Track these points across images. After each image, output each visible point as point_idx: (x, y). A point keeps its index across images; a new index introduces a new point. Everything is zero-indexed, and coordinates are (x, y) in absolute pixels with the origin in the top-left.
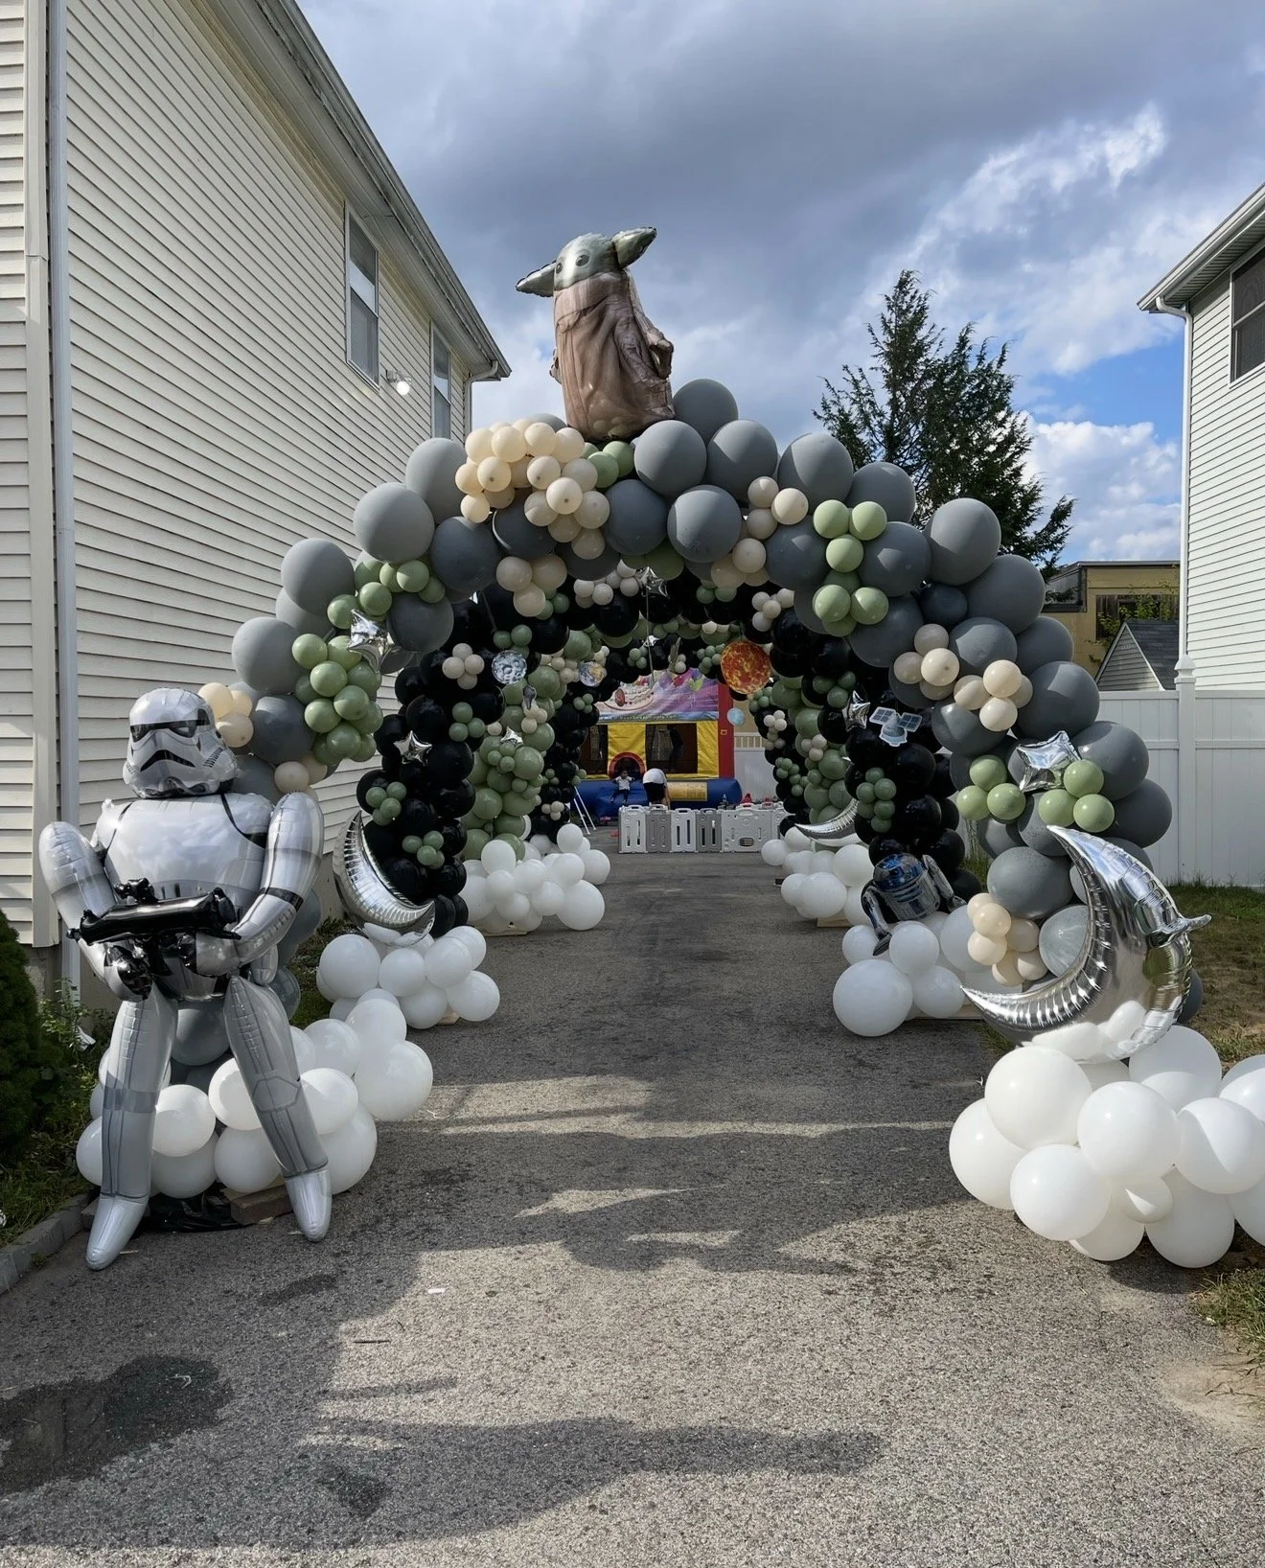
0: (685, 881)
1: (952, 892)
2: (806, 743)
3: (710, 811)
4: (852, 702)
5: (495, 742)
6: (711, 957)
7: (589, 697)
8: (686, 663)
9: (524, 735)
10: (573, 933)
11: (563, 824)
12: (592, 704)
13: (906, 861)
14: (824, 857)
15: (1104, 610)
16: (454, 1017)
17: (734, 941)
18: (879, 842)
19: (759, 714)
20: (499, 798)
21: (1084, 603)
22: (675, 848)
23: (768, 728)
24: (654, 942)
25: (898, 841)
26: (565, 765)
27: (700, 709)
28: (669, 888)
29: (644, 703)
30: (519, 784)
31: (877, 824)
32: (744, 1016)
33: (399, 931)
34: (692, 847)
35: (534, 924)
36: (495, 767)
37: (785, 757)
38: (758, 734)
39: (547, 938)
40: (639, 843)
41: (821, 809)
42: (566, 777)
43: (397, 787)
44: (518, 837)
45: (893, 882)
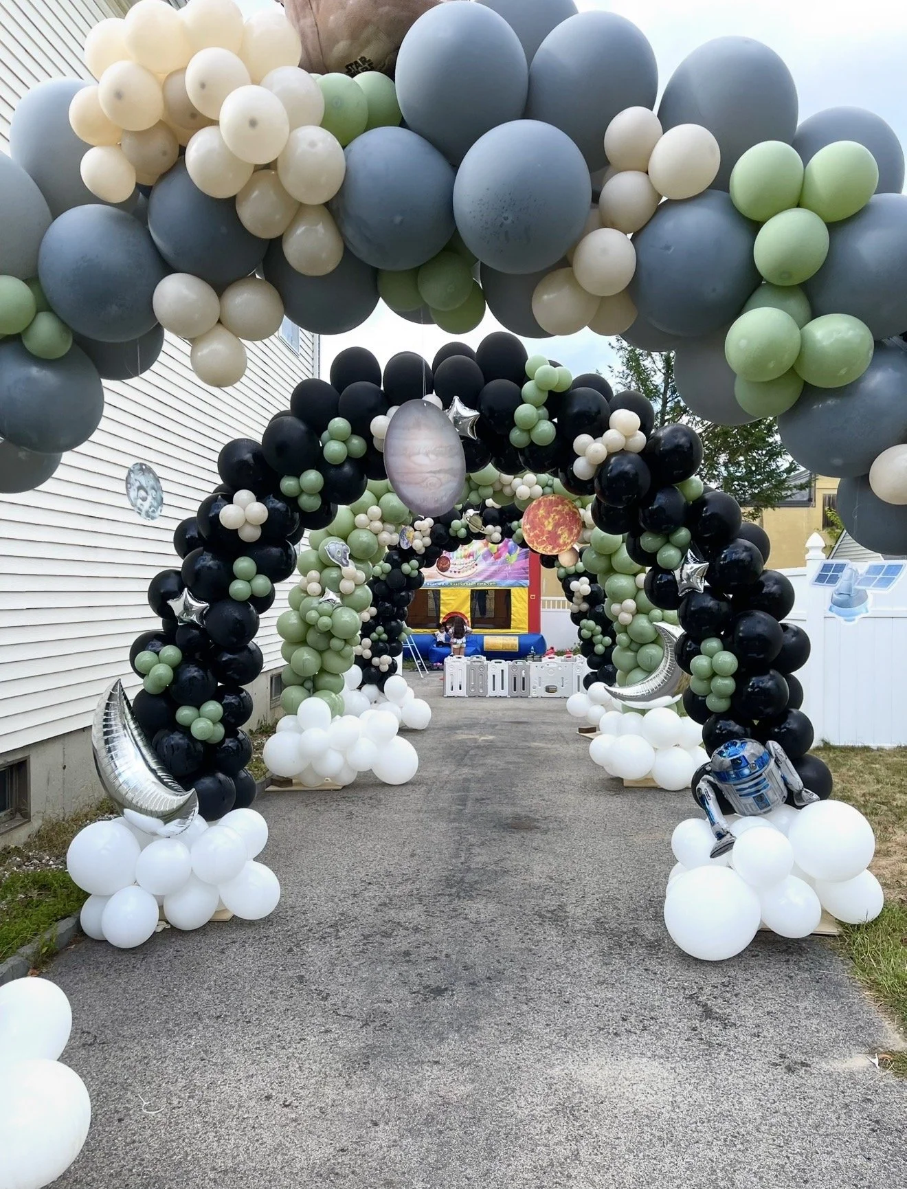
0: (497, 727)
1: (801, 784)
2: (615, 607)
3: (520, 662)
4: (686, 561)
5: (315, 602)
6: (520, 825)
7: (414, 563)
8: (501, 534)
9: (342, 596)
10: (386, 788)
11: (391, 675)
12: (418, 569)
13: (750, 749)
14: (633, 718)
15: (829, 505)
16: (227, 916)
17: (543, 803)
18: (716, 722)
19: (566, 580)
20: (318, 657)
21: (813, 500)
22: (491, 693)
23: (574, 592)
24: (463, 801)
25: (737, 723)
26: (393, 623)
27: (514, 578)
28: (484, 735)
29: (469, 572)
30: (335, 643)
31: (715, 704)
32: (557, 917)
33: (163, 820)
34: (505, 693)
35: (348, 778)
36: (314, 625)
37: (588, 619)
38: (565, 599)
39: (361, 794)
40: (460, 689)
41: (628, 672)
42: (394, 634)
43: (171, 652)
44: (336, 693)
45: (736, 773)
